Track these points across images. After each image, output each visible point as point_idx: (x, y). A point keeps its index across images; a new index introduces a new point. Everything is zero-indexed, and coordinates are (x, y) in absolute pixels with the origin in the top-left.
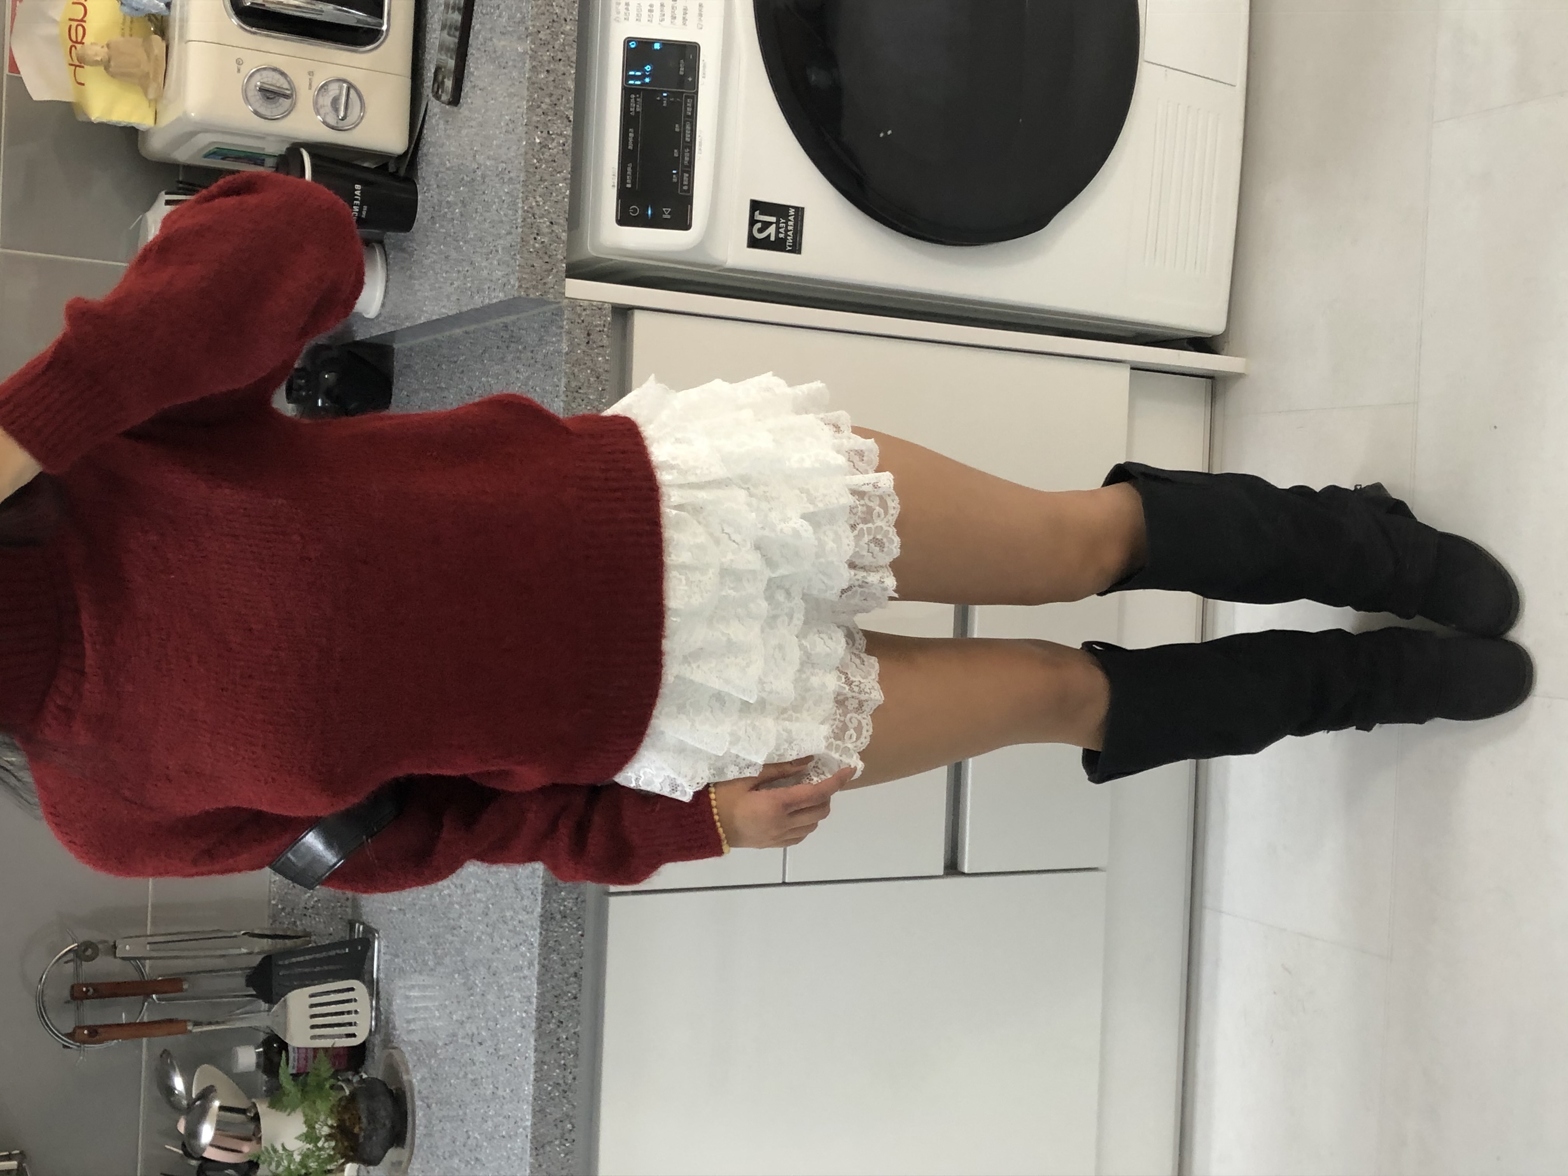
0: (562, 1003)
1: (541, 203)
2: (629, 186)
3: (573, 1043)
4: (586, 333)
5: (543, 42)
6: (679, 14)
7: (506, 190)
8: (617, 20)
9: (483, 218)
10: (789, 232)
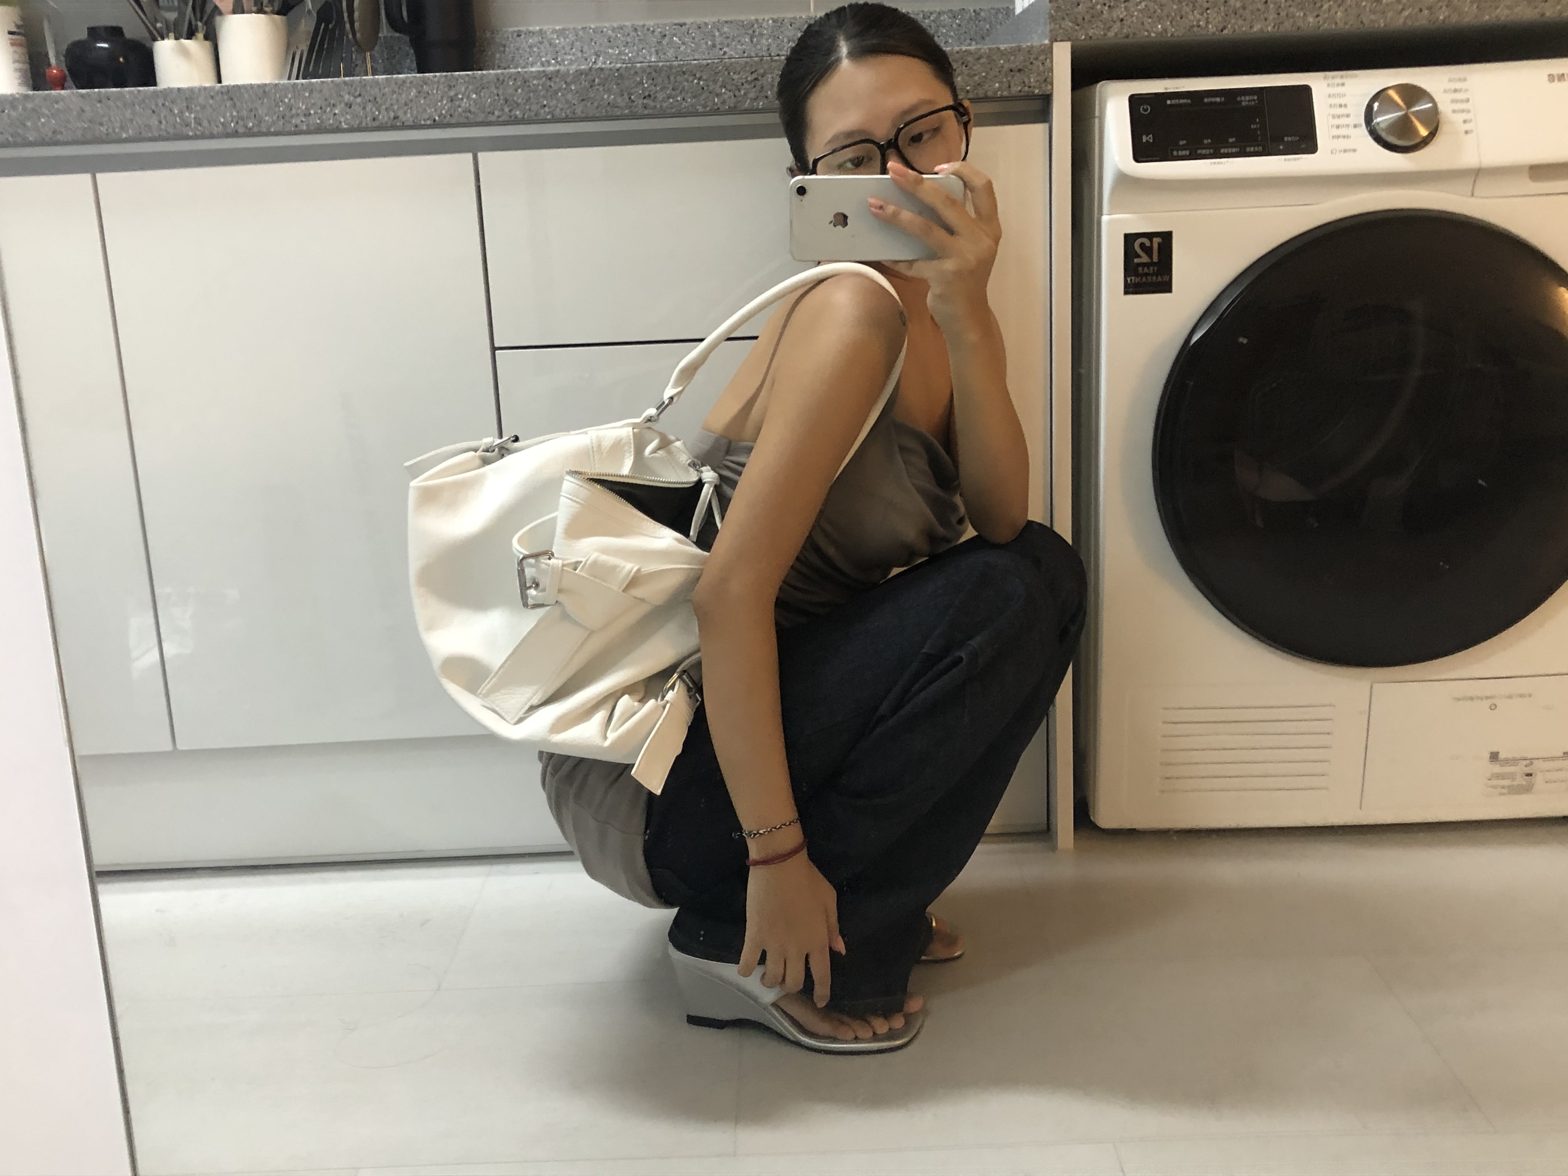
0: (369, 106)
2: (1169, 102)
4: (1021, 67)
6: (1342, 132)
8: (1325, 78)
10: (1144, 278)
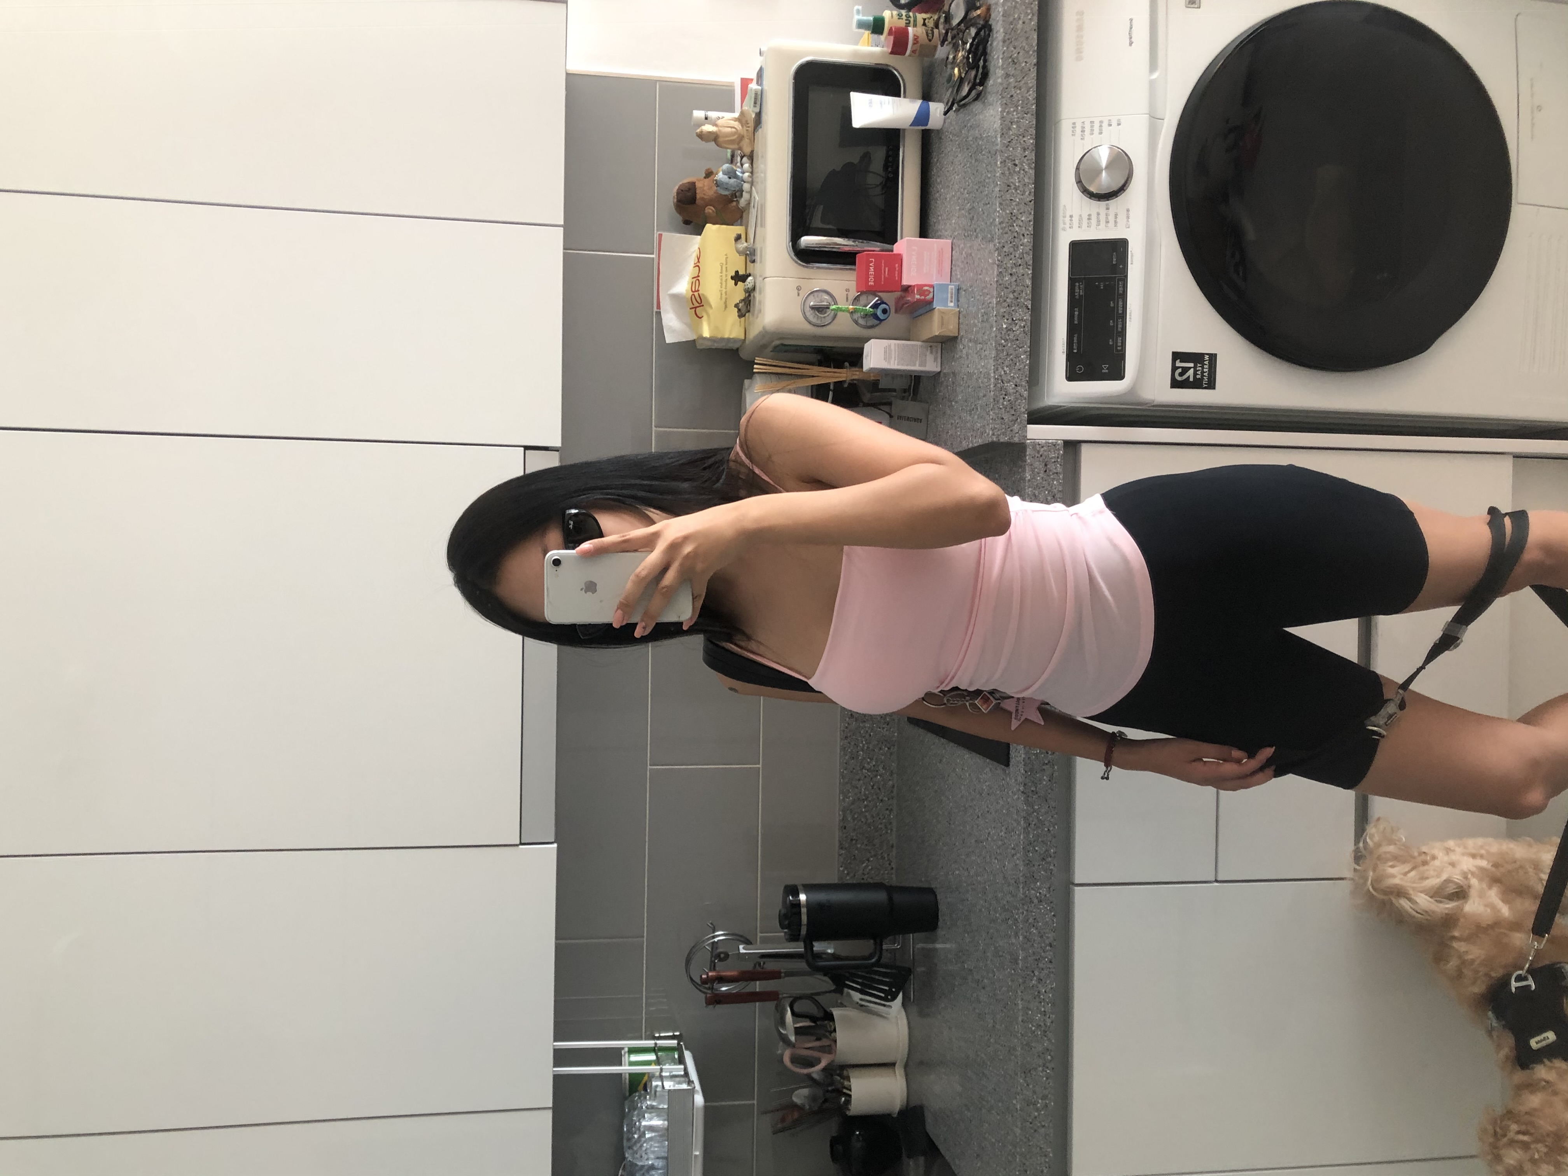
0: (1041, 965)
1: (1008, 372)
2: (1075, 351)
3: (1050, 995)
4: (1044, 464)
5: (1006, 254)
6: (1111, 218)
7: (983, 364)
8: (1064, 229)
9: (967, 385)
10: (1204, 374)
